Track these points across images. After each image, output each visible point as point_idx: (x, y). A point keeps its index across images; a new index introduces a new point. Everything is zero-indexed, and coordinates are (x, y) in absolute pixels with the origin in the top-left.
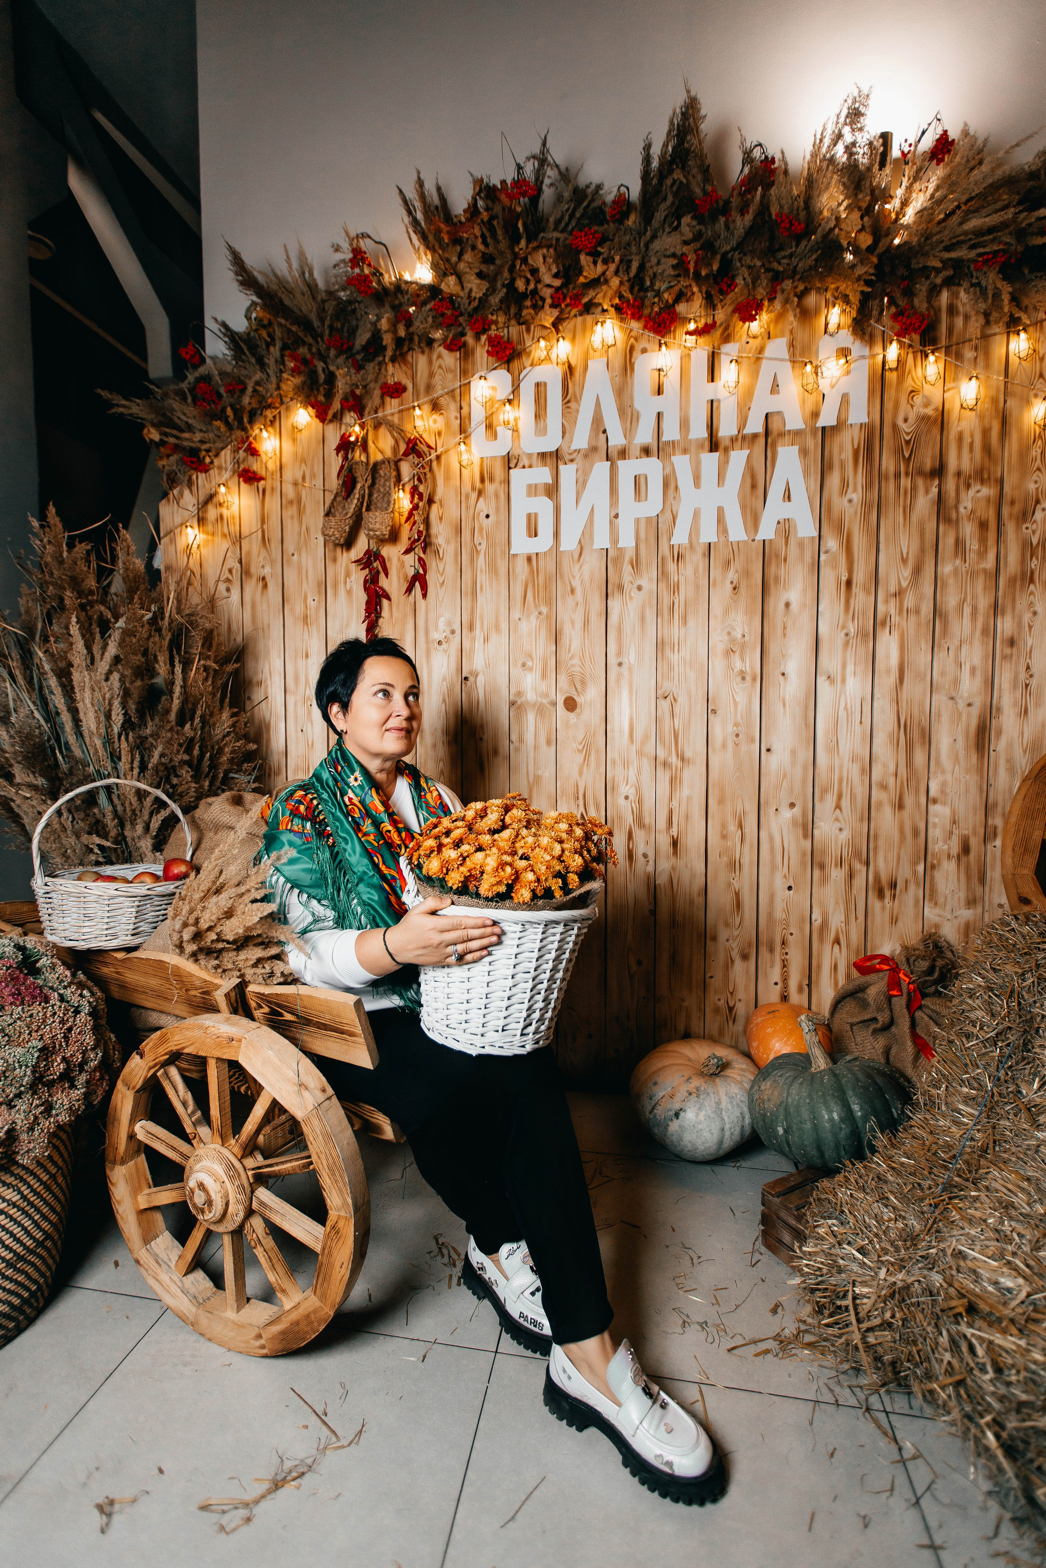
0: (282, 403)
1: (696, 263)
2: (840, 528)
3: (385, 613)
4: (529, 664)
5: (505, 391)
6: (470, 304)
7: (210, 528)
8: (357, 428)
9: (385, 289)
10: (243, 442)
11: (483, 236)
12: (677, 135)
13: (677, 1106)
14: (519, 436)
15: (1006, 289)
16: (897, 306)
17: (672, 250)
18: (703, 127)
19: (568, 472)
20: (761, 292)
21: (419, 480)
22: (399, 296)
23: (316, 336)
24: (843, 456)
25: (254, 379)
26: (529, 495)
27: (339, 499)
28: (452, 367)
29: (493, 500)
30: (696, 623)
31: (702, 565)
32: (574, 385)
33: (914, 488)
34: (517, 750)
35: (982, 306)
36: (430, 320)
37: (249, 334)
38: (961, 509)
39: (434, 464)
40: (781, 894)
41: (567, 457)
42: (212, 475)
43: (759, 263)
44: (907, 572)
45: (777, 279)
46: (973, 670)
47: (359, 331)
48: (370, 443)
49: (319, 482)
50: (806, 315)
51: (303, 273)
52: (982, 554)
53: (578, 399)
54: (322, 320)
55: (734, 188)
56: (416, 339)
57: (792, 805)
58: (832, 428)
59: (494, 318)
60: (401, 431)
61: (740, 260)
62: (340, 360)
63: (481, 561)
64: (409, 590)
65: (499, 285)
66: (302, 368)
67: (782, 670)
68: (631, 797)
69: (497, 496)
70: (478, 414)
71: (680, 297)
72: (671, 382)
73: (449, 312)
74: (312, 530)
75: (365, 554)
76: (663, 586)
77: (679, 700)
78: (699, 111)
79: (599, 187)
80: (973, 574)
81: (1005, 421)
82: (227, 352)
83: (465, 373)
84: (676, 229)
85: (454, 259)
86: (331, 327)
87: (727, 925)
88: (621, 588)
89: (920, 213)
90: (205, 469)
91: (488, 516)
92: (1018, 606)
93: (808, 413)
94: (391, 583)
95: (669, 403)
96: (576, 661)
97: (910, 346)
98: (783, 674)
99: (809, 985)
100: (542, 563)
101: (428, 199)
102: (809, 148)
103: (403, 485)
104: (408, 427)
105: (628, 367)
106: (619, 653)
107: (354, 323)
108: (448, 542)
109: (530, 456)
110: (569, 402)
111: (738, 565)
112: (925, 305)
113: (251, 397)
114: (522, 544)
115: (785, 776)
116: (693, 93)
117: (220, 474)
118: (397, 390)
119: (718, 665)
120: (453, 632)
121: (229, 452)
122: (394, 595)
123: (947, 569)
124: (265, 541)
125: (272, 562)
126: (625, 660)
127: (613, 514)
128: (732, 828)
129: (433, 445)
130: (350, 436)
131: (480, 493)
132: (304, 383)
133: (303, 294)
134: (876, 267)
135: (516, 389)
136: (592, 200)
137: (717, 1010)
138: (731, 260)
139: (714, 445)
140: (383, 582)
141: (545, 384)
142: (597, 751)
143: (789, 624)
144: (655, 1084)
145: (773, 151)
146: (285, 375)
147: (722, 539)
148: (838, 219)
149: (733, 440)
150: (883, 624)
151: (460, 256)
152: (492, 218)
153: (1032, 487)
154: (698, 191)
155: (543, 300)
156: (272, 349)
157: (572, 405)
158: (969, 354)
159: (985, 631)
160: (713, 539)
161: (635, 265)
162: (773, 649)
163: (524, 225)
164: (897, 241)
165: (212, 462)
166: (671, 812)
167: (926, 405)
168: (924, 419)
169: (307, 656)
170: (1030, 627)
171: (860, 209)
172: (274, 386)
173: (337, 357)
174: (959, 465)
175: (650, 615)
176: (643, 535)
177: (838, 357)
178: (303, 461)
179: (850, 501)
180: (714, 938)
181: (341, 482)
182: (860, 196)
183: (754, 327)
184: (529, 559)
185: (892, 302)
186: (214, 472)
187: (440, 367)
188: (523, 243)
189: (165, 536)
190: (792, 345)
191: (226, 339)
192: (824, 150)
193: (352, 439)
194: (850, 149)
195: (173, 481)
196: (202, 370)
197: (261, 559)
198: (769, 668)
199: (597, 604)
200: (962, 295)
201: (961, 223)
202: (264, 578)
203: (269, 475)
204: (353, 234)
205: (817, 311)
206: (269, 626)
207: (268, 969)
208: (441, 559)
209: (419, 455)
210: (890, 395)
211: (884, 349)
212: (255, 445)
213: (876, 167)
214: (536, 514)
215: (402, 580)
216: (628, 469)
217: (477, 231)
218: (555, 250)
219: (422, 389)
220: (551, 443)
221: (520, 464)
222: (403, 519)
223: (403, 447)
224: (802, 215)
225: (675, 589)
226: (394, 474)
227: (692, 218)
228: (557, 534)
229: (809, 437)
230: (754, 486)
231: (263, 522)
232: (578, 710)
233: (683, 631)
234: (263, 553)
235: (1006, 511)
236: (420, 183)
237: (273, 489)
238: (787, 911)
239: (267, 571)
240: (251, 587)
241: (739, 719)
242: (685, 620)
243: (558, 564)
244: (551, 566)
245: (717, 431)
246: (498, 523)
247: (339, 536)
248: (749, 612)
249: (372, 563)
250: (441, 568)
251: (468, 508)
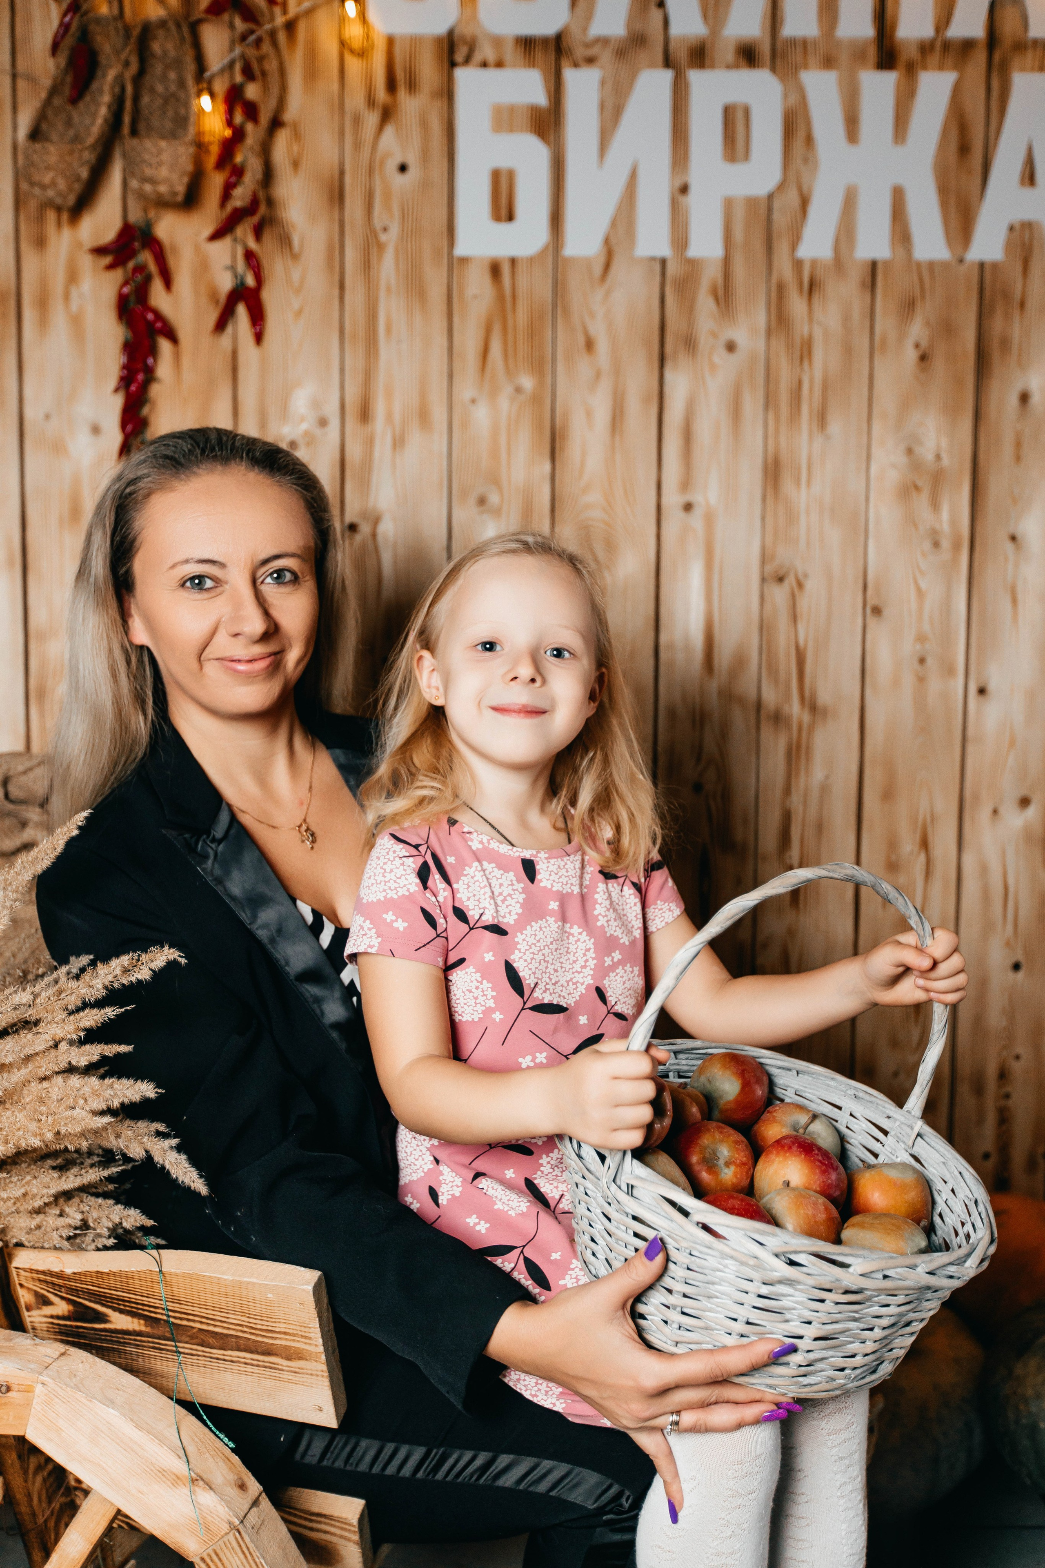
3: (164, 368)
4: (494, 499)
19: (582, 86)
21: (250, 73)
26: (497, 128)
27: (57, 101)
29: (416, 133)
30: (842, 430)
31: (858, 305)
39: (282, 40)
40: (999, 978)
41: (580, 52)
49: (3, 56)
63: (388, 267)
64: (221, 325)
67: (1012, 531)
68: (708, 787)
69: (424, 125)
75: (117, 233)
76: (778, 345)
77: (809, 585)
87: (895, 1043)
88: (690, 343)
91: (403, 168)
94: (178, 305)
96: (594, 497)
98: (1013, 538)
100: (522, 281)
103: (210, 82)
106: (686, 484)
108: (311, 218)
109: (497, 42)
111: (928, 310)
114: (479, 236)
115: (1012, 743)
119: (885, 515)
120: (323, 418)
126: (697, 498)
127: (678, 184)
128: (908, 846)
131: (387, 115)
139: (887, 54)
140: (160, 301)
143: (1026, 438)
147: (900, 253)
149: (925, 48)
160: (882, 252)
162: (995, 485)
166: (787, 817)
175: (752, 405)
176: (739, 235)
181: (62, 60)
184: (495, 269)
198: (988, 524)
199: (639, 377)
207: (74, 1216)
208: (295, 257)
214: (511, 173)
215: (204, 297)
216: (711, 89)
220: (545, 16)
221: (478, 57)
222: (211, 160)
225: (805, 352)
226: (192, 52)
228: (556, 220)
230: (964, 149)
233: (818, 442)
238: (1010, 1013)
241: (926, 627)
242: (822, 419)
243: (558, 287)
244: (544, 291)
245: (894, 27)
246: (425, 184)
247: (62, 184)
248: (951, 411)
249: (133, 254)
250: (296, 276)
251: (357, 145)
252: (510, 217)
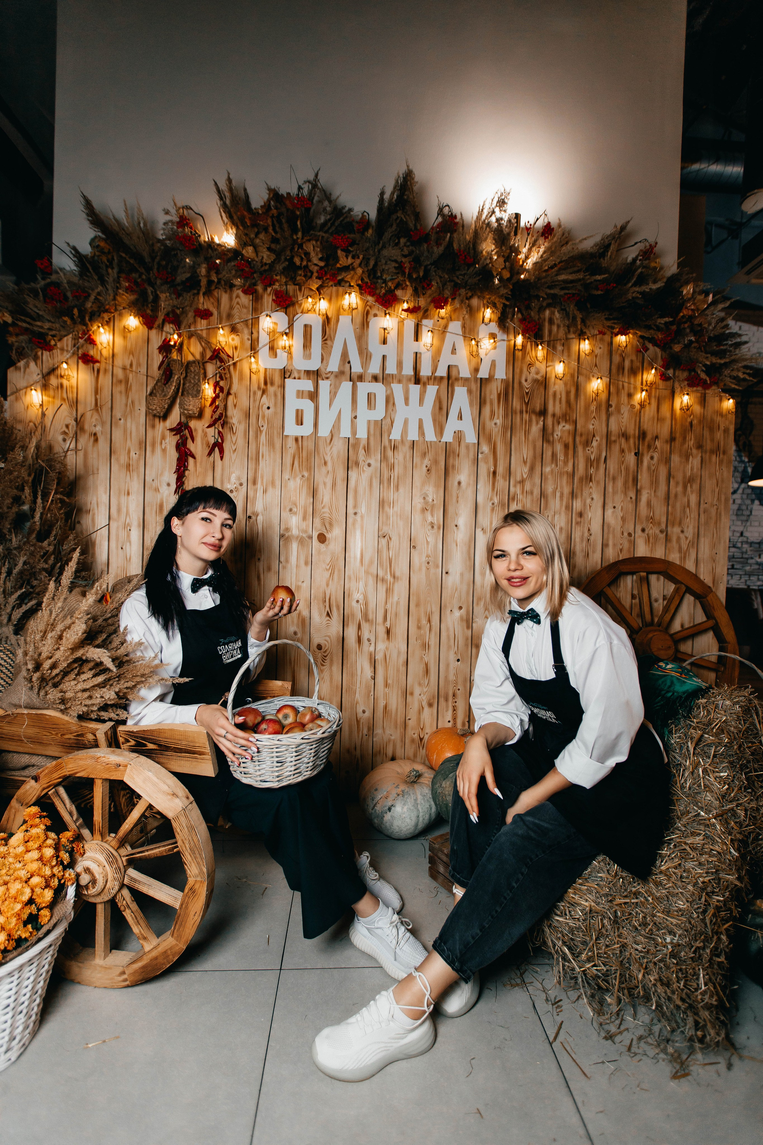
0: (116, 310)
1: (409, 269)
2: (489, 439)
3: (191, 466)
4: (295, 509)
5: (283, 326)
6: (262, 266)
7: (51, 393)
8: (176, 337)
9: (200, 245)
10: (84, 333)
11: (274, 226)
12: (400, 190)
13: (390, 804)
14: (291, 358)
15: (579, 316)
16: (522, 314)
17: (395, 258)
18: (415, 188)
19: (324, 386)
20: (447, 293)
21: (221, 378)
22: (210, 251)
23: (149, 269)
24: (492, 397)
25: (96, 291)
26: (298, 397)
27: (159, 384)
28: (247, 305)
29: (273, 398)
30: (404, 491)
31: (409, 454)
32: (330, 329)
33: (530, 421)
34: (284, 568)
35: (567, 322)
36: (233, 272)
37: (93, 257)
38: (555, 436)
39: (232, 368)
40: (454, 664)
41: (324, 376)
42: (55, 355)
43: (446, 276)
44: (526, 470)
45: (456, 287)
46: (561, 529)
47: (180, 270)
48: (185, 347)
49: (144, 370)
50: (472, 312)
51: (139, 223)
52: (566, 463)
53: (332, 339)
54: (153, 259)
55: (432, 228)
56: (223, 283)
57: (460, 608)
58: (486, 379)
59: (278, 278)
60: (208, 343)
61: (435, 271)
62: (165, 287)
63: (263, 438)
64: (210, 454)
65: (283, 258)
66: (135, 287)
67: (456, 523)
68: (361, 601)
69: (275, 395)
70: (264, 339)
71: (398, 286)
72: (392, 337)
73: (247, 269)
74: (136, 403)
75: (178, 425)
76: (384, 465)
77: (393, 539)
78: (413, 179)
79: (350, 210)
80: (561, 474)
81: (578, 388)
82: (75, 268)
83: (257, 310)
84: (397, 244)
85: (252, 236)
86: (159, 264)
87: (420, 685)
88: (357, 464)
89: (535, 264)
90: (50, 348)
91: (268, 408)
92: (584, 494)
93: (472, 368)
94: (196, 447)
95: (390, 350)
96: (326, 510)
97: (529, 338)
98: (456, 526)
99: (469, 722)
100: (305, 443)
101: (235, 192)
102: (476, 214)
103: (208, 380)
104: (213, 341)
105: (365, 324)
106: (355, 507)
107: (175, 263)
108: (240, 422)
109: (299, 371)
110: (326, 340)
111: (430, 456)
112: (537, 317)
113: (93, 303)
114: (292, 429)
115: (456, 590)
116: (410, 168)
117: (62, 354)
118: (206, 314)
119: (417, 518)
120: (241, 484)
121: (70, 339)
122: (197, 457)
123: (547, 469)
124: (97, 407)
125: (103, 423)
126: (359, 511)
127: (353, 416)
128: (424, 622)
129: (231, 355)
130: (170, 341)
131: (264, 392)
132: (137, 300)
133: (139, 238)
134: (511, 290)
135: (291, 326)
136: (346, 217)
137: (413, 741)
138: (430, 270)
139: (417, 380)
140: (191, 446)
141: (311, 326)
142: (339, 571)
143: (460, 495)
144: (376, 790)
145: (456, 211)
146: (120, 291)
147: (421, 438)
148: (491, 258)
149: (429, 378)
150: (513, 499)
151: (257, 235)
152: (280, 214)
153: (591, 427)
154: (411, 225)
155: (312, 273)
156: (110, 271)
157: (328, 342)
158: (560, 348)
159: (567, 508)
160: (416, 438)
161: (372, 263)
162: (450, 510)
163: (301, 223)
164: (522, 276)
165: (56, 345)
166: (386, 611)
167: (537, 373)
168: (536, 381)
169: (128, 494)
170: (590, 507)
171: (503, 256)
172: (111, 297)
173: (162, 285)
174: (554, 411)
175: (376, 483)
176: (372, 432)
177: (490, 338)
178: (132, 353)
179: (495, 424)
180: (412, 694)
181: (162, 372)
182: (503, 248)
183: (443, 312)
184: (297, 439)
185: (519, 311)
186: (56, 352)
187: (238, 303)
188: (300, 235)
189: (12, 394)
190: (464, 327)
191: (75, 259)
192: (484, 217)
193: (172, 343)
194: (498, 220)
195: (22, 355)
196: (54, 277)
197: (94, 420)
198: (448, 521)
199: (341, 473)
200: (556, 313)
201: (557, 275)
202: (95, 434)
203: (103, 360)
204: (179, 205)
205: (478, 310)
206: (98, 470)
208: (234, 434)
209: (222, 360)
210: (518, 364)
211: (515, 338)
212: (93, 337)
213: (513, 233)
214: (302, 410)
215: (205, 446)
216: (364, 388)
217: (269, 221)
218: (321, 243)
219: (224, 316)
220: (314, 364)
221: (292, 376)
222: (208, 404)
223: (209, 354)
224: (472, 252)
225: (392, 467)
226: (202, 371)
227: (408, 240)
228: (316, 425)
229: (473, 383)
230: (441, 408)
231: (96, 393)
232: (327, 542)
233: (396, 494)
234: (96, 416)
235: (578, 439)
236: (229, 180)
237: (106, 370)
238: (456, 675)
239: (98, 429)
240: (83, 440)
241: (430, 552)
242: (397, 488)
243: (316, 445)
244: (311, 446)
245: (419, 372)
246: (275, 413)
247: (159, 410)
248: (437, 486)
249: (182, 431)
250: (234, 440)
251: (254, 401)
252: (302, 424)
